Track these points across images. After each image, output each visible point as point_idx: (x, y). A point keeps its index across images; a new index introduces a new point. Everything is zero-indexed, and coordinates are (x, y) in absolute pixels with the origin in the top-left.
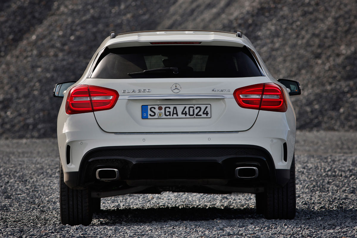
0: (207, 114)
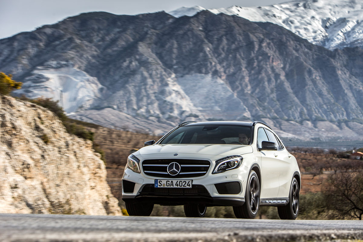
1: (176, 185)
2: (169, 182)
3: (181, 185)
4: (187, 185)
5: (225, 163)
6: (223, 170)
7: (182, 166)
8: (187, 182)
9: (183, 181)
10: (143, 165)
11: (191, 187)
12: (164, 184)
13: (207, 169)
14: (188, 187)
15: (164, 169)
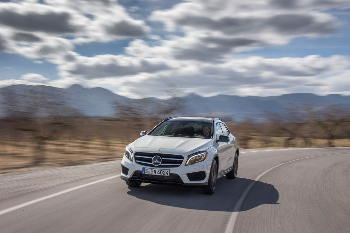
1: (158, 173)
2: (153, 170)
3: (161, 173)
4: (166, 174)
5: (194, 157)
6: (193, 162)
7: (163, 159)
8: (166, 171)
9: (163, 170)
10: (135, 156)
11: (169, 175)
12: (149, 172)
13: (181, 162)
14: (166, 175)
15: (150, 161)
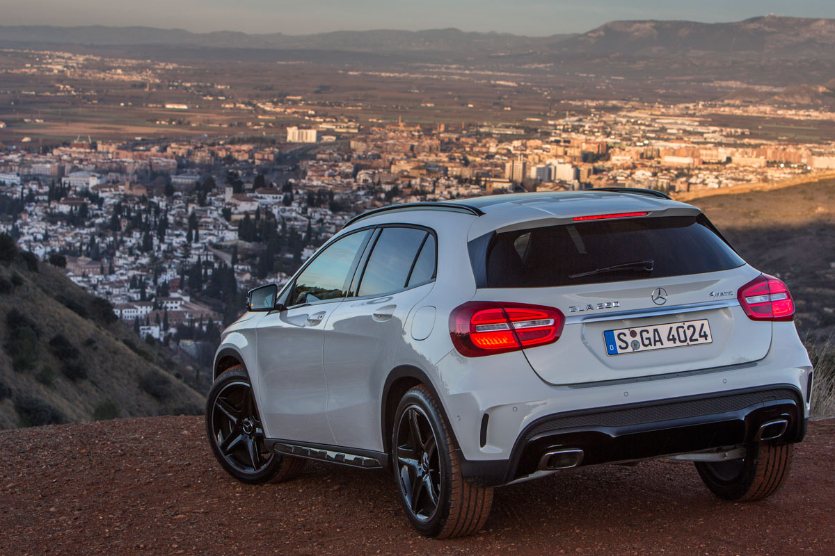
0: (705, 336)
